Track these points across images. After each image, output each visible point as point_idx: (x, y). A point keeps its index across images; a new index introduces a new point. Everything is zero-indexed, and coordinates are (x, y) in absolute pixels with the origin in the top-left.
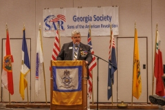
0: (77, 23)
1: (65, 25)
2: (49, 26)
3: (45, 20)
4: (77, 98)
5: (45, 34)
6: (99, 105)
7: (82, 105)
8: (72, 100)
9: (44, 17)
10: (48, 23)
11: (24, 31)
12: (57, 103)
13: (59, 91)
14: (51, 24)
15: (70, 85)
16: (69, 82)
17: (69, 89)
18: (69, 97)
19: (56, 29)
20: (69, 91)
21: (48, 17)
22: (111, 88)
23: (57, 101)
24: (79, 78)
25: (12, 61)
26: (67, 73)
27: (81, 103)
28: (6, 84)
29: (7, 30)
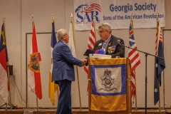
0: (114, 14)
1: (100, 16)
2: (81, 18)
3: (77, 10)
4: (120, 103)
5: (77, 27)
6: (148, 111)
7: (126, 112)
8: (114, 105)
9: (76, 7)
10: (80, 14)
11: (53, 24)
12: (96, 109)
13: (99, 94)
14: (83, 15)
15: (112, 87)
16: (110, 83)
17: (111, 92)
18: (110, 102)
19: (89, 21)
20: (111, 94)
21: (80, 7)
22: (158, 91)
23: (97, 106)
24: (123, 79)
25: (40, 60)
26: (108, 73)
27: (125, 109)
28: (33, 87)
29: (33, 23)
